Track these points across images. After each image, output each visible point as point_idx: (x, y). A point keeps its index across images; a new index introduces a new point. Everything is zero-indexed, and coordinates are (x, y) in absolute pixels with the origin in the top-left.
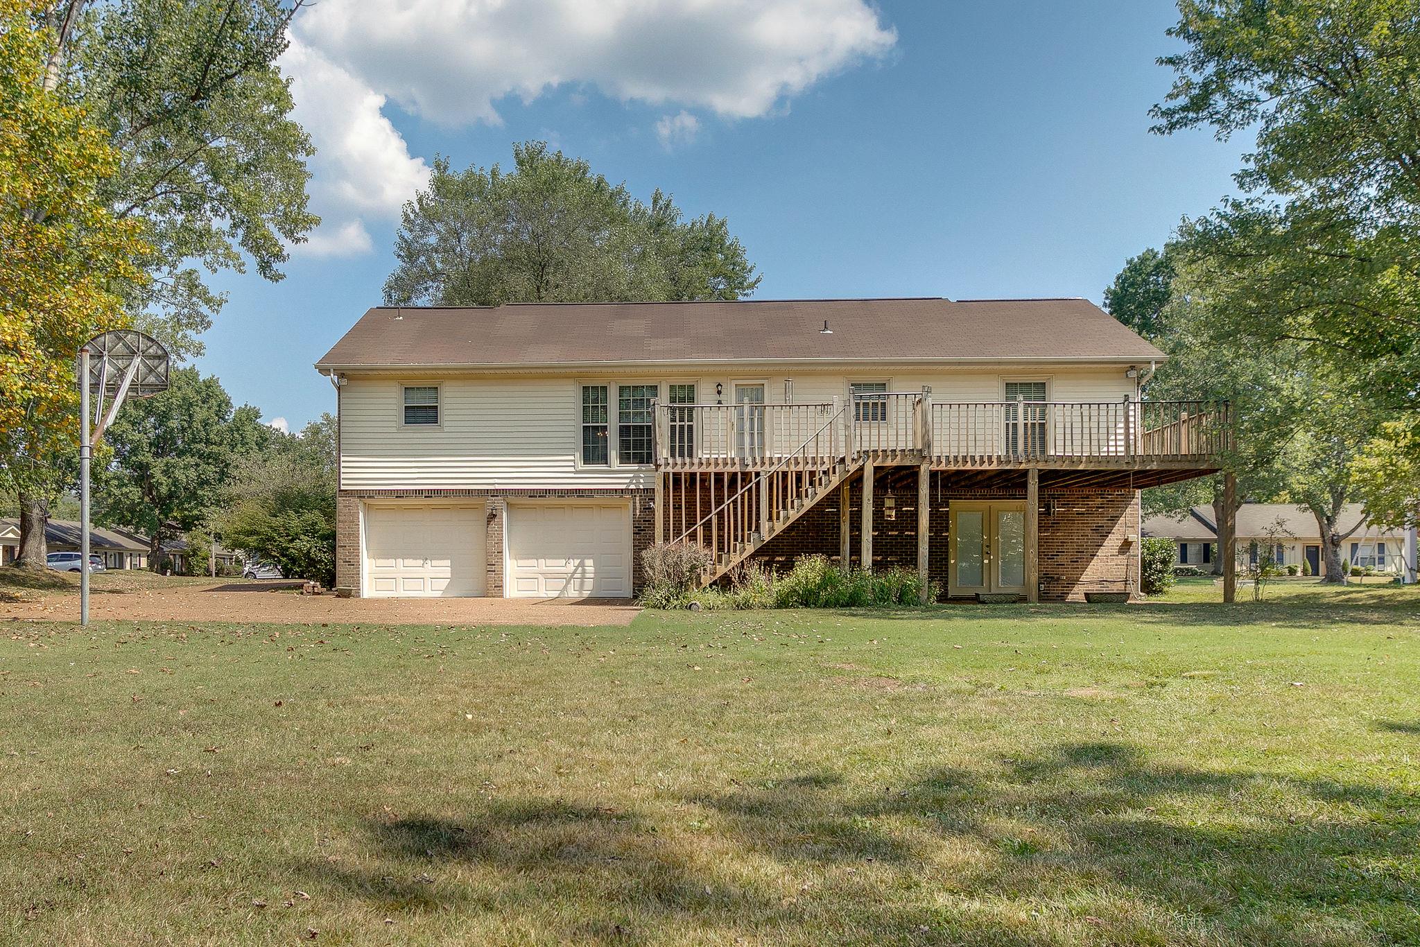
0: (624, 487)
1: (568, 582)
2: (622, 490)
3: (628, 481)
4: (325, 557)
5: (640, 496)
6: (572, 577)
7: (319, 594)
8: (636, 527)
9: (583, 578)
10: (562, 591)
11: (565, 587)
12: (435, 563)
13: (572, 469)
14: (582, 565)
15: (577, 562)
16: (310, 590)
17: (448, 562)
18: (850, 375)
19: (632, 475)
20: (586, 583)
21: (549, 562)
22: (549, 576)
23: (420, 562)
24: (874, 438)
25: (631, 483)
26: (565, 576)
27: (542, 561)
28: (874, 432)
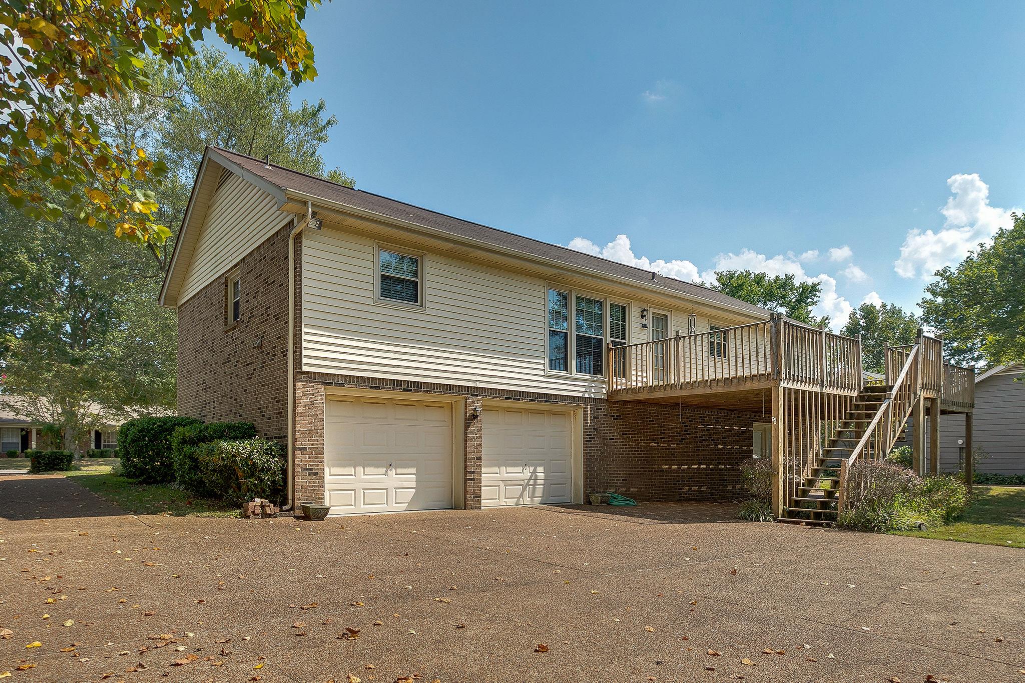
0: (580, 395)
1: (524, 490)
2: (579, 397)
3: (583, 389)
4: (275, 463)
5: (591, 405)
6: (528, 484)
7: (270, 516)
8: (588, 435)
9: (535, 484)
10: (518, 498)
11: (522, 495)
12: (399, 471)
13: (542, 373)
14: (534, 472)
15: (532, 469)
16: (258, 511)
17: (414, 470)
18: (712, 319)
19: (586, 384)
20: (537, 489)
21: (510, 469)
22: (510, 483)
23: (383, 470)
24: (719, 370)
25: (586, 392)
26: (522, 482)
27: (503, 469)
28: (719, 365)
